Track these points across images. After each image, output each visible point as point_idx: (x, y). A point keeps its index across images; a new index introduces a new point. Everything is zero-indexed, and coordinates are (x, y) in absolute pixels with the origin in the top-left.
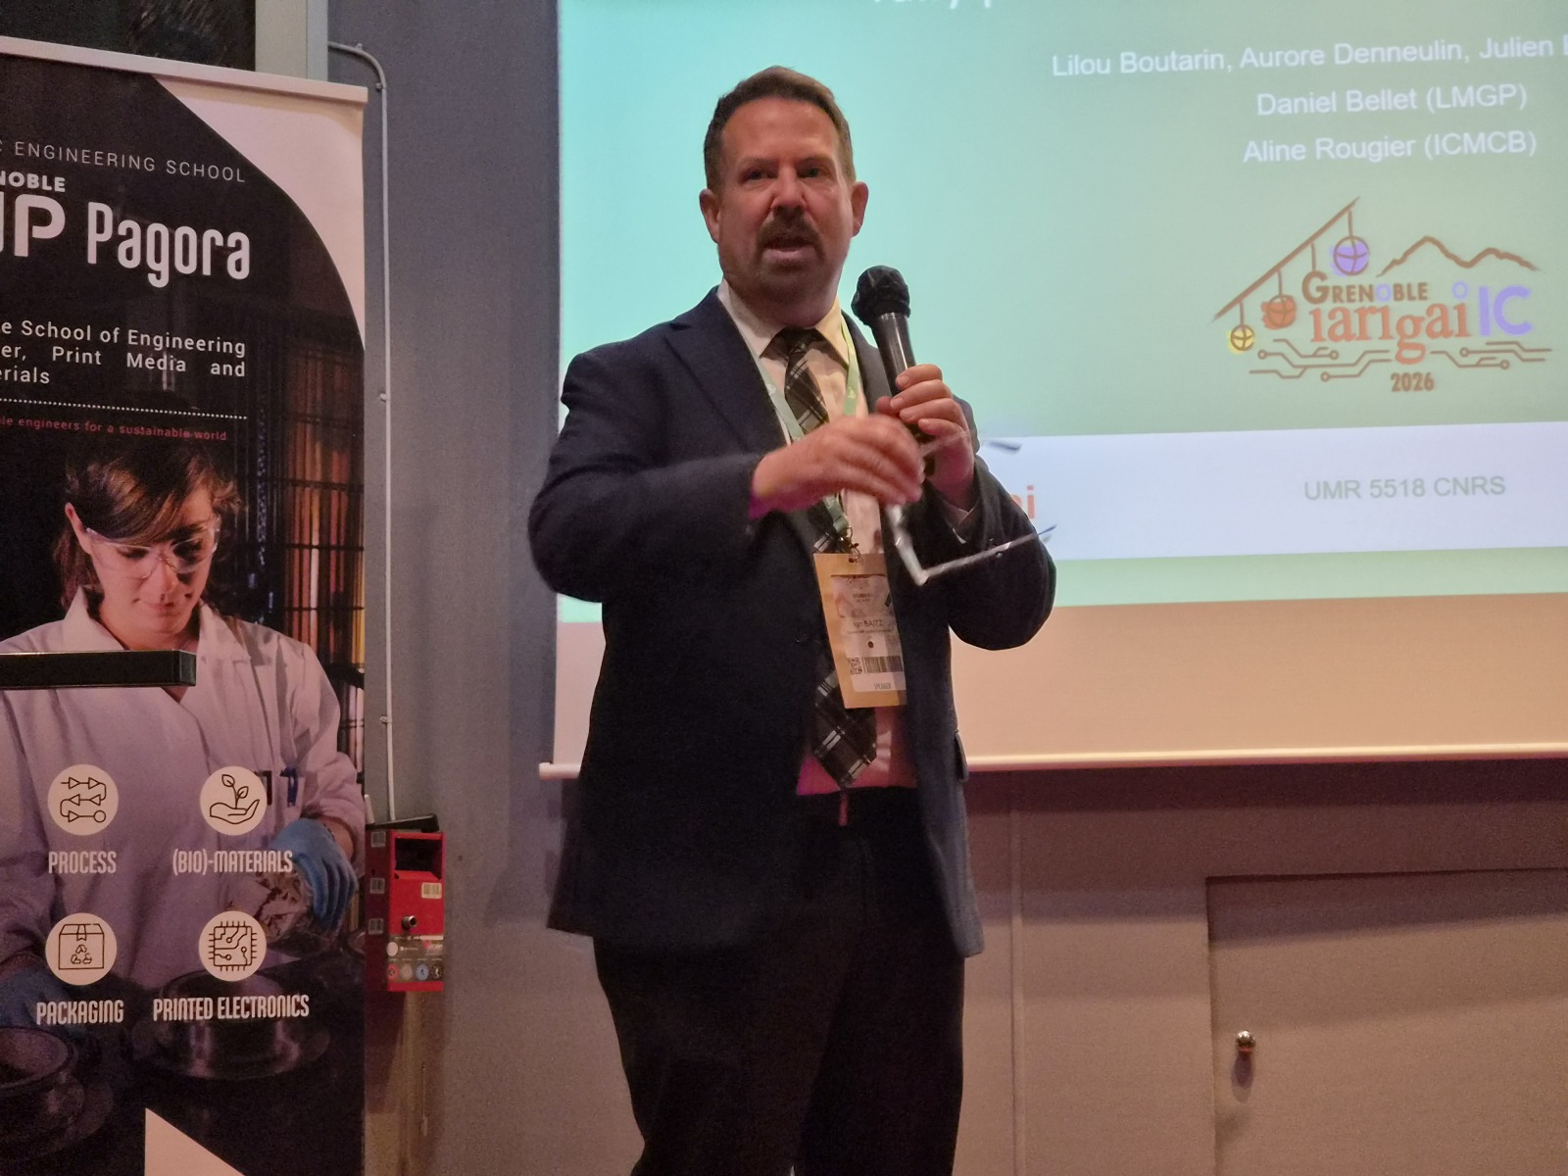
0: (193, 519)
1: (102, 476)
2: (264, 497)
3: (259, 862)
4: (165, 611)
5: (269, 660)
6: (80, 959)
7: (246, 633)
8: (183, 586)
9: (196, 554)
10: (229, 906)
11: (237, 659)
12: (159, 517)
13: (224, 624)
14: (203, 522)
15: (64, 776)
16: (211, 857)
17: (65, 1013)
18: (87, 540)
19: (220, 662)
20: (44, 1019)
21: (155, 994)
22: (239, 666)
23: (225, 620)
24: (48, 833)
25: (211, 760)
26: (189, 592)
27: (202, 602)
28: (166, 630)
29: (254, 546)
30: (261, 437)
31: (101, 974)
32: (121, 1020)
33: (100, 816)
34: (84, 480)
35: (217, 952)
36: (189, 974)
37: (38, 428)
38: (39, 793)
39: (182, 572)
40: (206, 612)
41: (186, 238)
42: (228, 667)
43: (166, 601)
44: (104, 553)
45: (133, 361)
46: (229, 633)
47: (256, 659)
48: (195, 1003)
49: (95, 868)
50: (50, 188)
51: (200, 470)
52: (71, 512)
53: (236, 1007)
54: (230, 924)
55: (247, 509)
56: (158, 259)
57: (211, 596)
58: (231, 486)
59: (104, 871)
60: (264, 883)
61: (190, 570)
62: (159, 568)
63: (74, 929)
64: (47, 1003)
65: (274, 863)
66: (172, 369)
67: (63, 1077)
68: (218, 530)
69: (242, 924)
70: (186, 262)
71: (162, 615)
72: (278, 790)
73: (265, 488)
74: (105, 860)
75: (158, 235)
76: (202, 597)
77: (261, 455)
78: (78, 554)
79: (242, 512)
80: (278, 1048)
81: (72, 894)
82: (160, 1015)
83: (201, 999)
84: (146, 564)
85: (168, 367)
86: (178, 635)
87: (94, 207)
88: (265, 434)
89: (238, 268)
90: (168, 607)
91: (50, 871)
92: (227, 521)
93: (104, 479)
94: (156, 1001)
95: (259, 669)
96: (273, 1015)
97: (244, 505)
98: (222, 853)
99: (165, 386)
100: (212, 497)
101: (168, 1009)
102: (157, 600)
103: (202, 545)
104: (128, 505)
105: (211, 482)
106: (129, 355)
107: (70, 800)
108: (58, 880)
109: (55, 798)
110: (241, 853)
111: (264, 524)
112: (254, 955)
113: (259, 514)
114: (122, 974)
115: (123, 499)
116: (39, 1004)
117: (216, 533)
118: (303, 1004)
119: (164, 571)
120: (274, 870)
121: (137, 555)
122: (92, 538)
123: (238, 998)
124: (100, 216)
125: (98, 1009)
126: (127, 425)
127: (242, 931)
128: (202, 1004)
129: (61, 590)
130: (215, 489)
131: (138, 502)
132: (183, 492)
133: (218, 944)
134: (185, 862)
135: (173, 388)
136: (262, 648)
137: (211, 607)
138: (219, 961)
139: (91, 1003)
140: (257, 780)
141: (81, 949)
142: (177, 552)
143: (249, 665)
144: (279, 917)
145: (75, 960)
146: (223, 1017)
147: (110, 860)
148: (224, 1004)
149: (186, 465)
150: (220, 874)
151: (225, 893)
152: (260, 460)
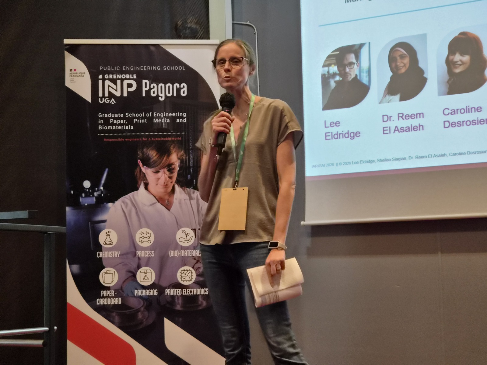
0: (172, 161)
1: (147, 152)
2: (192, 154)
3: (193, 253)
4: (165, 187)
5: (195, 199)
6: (146, 278)
7: (187, 191)
8: (170, 180)
9: (173, 171)
10: (185, 265)
11: (185, 198)
12: (163, 162)
13: (181, 189)
14: (175, 162)
15: (139, 231)
16: (180, 252)
17: (142, 293)
18: (144, 169)
19: (180, 200)
20: (137, 294)
21: (166, 288)
22: (186, 200)
23: (182, 188)
24: (136, 246)
25: (179, 226)
26: (171, 181)
27: (175, 184)
28: (166, 192)
29: (190, 167)
30: (191, 138)
31: (152, 283)
32: (157, 295)
33: (149, 242)
34: (143, 153)
35: (182, 277)
36: (175, 283)
37: (130, 140)
38: (133, 236)
39: (170, 176)
40: (176, 186)
41: (169, 87)
42: (183, 201)
43: (165, 184)
44: (148, 172)
45: (155, 121)
46: (183, 192)
47: (191, 198)
48: (176, 291)
49: (149, 255)
50: (132, 78)
51: (174, 148)
52: (139, 162)
53: (188, 292)
54: (185, 270)
55: (187, 158)
56: (161, 93)
57: (178, 182)
58: (183, 152)
59: (151, 256)
60: (195, 259)
61: (172, 175)
62: (163, 175)
63: (144, 271)
64: (137, 290)
65: (197, 253)
66: (166, 122)
67: (142, 309)
68: (179, 164)
69: (189, 270)
70: (169, 93)
71: (164, 188)
72: (198, 234)
73: (192, 152)
74: (151, 253)
75: (161, 87)
76: (175, 182)
77: (191, 143)
78: (142, 173)
79: (186, 159)
80: (200, 303)
81: (143, 262)
82: (167, 294)
83: (178, 289)
84: (160, 174)
85: (165, 121)
86: (169, 193)
87: (144, 81)
88: (192, 137)
89: (184, 92)
90: (166, 186)
91: (137, 256)
92: (182, 162)
93: (148, 153)
94: (166, 290)
95: (192, 201)
96: (198, 294)
97: (186, 157)
98: (182, 251)
99: (164, 127)
100: (177, 155)
101: (169, 292)
102: (163, 184)
103: (175, 168)
104: (154, 159)
105: (177, 151)
106: (154, 119)
107: (141, 237)
108: (139, 258)
109: (138, 237)
110: (188, 251)
111: (192, 161)
112: (192, 278)
113: (190, 159)
114: (157, 282)
115: (153, 158)
116: (136, 290)
117: (179, 165)
118: (207, 291)
119: (165, 176)
120: (197, 255)
121: (157, 172)
122: (145, 169)
123: (188, 289)
124: (146, 83)
125: (151, 292)
126: (154, 138)
127: (189, 272)
128: (178, 291)
129: (137, 183)
130: (178, 153)
131: (157, 158)
132: (169, 154)
133: (182, 275)
134: (172, 253)
135: (166, 127)
136: (192, 195)
137: (178, 185)
138: (183, 279)
139: (149, 290)
140: (192, 231)
141: (146, 276)
142: (168, 171)
143: (189, 200)
144: (199, 268)
145: (144, 279)
146: (184, 294)
147: (152, 253)
148: (184, 291)
149: (170, 147)
150: (182, 256)
151: (184, 262)
152: (191, 144)
